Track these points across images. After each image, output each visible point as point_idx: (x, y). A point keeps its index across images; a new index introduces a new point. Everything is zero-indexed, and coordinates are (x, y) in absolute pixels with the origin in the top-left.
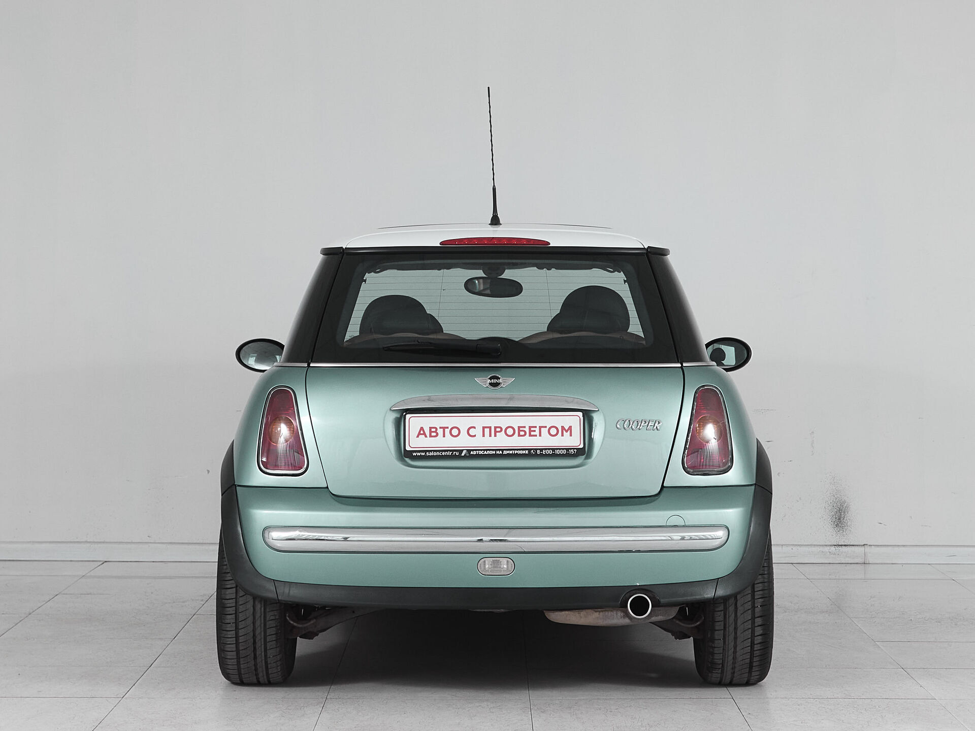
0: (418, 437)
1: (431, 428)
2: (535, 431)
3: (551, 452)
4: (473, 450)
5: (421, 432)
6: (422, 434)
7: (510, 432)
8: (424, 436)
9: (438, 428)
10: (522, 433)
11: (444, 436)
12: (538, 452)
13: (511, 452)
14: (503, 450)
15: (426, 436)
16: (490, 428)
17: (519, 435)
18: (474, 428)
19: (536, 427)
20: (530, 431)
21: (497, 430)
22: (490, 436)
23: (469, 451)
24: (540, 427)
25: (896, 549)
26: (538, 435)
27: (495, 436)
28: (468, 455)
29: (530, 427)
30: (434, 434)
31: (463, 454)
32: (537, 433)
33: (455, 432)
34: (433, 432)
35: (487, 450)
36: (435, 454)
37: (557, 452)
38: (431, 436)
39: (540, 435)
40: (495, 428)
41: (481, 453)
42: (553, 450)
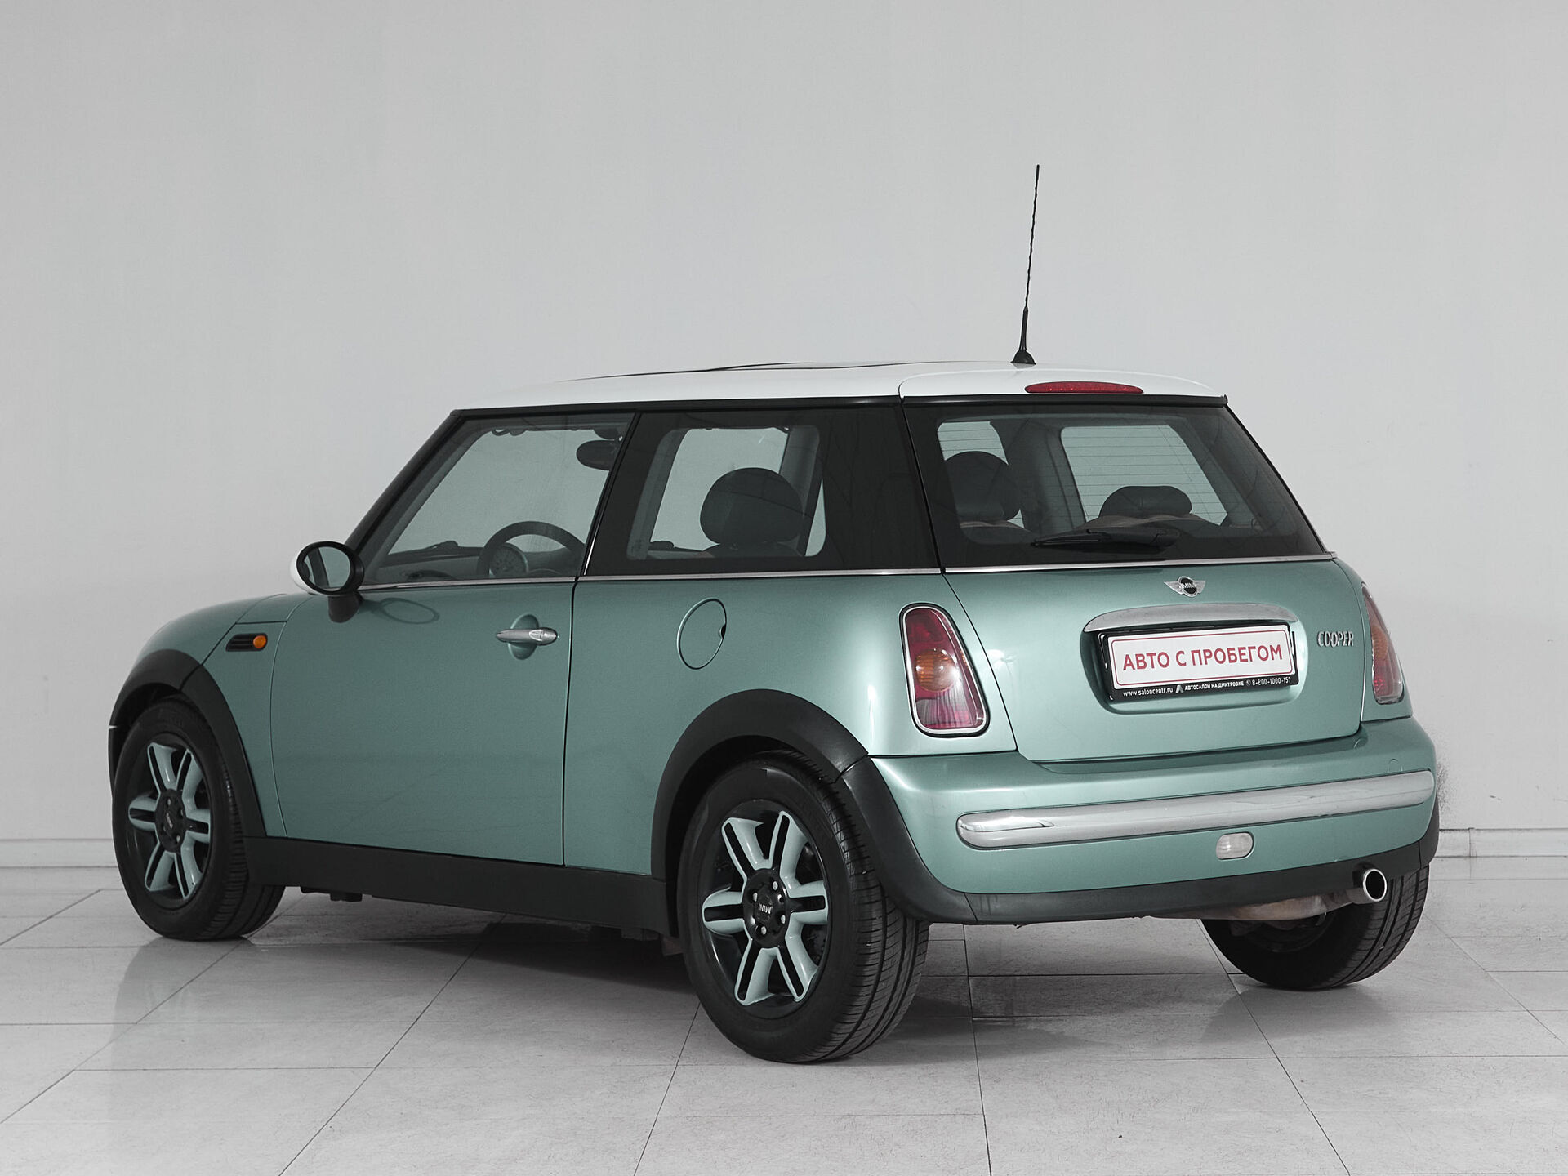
0: (1125, 669)
1: (1137, 656)
2: (1244, 654)
3: (1265, 682)
4: (1187, 684)
5: (1128, 663)
6: (1129, 665)
7: (1220, 656)
8: (1131, 667)
9: (1145, 655)
10: (1233, 658)
11: (1153, 667)
12: (1254, 682)
13: (1226, 685)
14: (1217, 682)
15: (1134, 668)
16: (1199, 652)
17: (1230, 661)
18: (1183, 652)
19: (1244, 648)
20: (1241, 654)
21: (1207, 655)
22: (1201, 664)
23: (1183, 686)
24: (1250, 648)
25: (1516, 834)
26: (1249, 660)
27: (1206, 663)
28: (1182, 691)
29: (1240, 649)
30: (1141, 664)
31: (1177, 692)
32: (1247, 657)
33: (1164, 660)
34: (1141, 661)
35: (1201, 683)
36: (1148, 692)
37: (1273, 681)
38: (1139, 668)
39: (1251, 660)
40: (1205, 651)
41: (1196, 687)
42: (1268, 678)
